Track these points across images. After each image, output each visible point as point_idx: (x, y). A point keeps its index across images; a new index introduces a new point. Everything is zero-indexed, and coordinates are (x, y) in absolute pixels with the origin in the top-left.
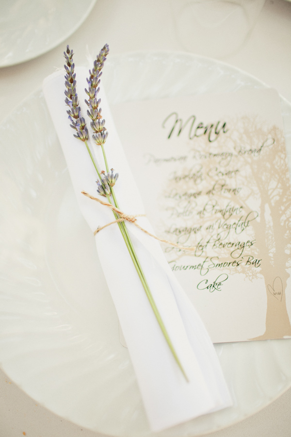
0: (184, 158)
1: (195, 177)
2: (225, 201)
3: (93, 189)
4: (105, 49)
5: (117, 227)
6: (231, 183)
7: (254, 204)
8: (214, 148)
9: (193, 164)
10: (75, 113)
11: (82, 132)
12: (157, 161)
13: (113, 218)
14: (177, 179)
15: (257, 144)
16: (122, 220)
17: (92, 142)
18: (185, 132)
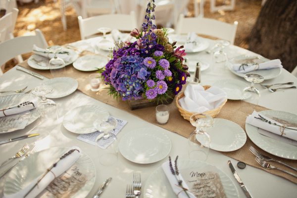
0: (196, 181)
1: (200, 184)
2: (207, 189)
3: (177, 184)
4: (177, 157)
5: (184, 192)
6: (208, 185)
7: (214, 189)
8: (203, 178)
9: (198, 182)
10: (172, 169)
11: (173, 172)
12: (190, 182)
13: (182, 189)
14: (195, 185)
15: (213, 177)
16: (185, 190)
17: (176, 175)
18: (196, 175)
